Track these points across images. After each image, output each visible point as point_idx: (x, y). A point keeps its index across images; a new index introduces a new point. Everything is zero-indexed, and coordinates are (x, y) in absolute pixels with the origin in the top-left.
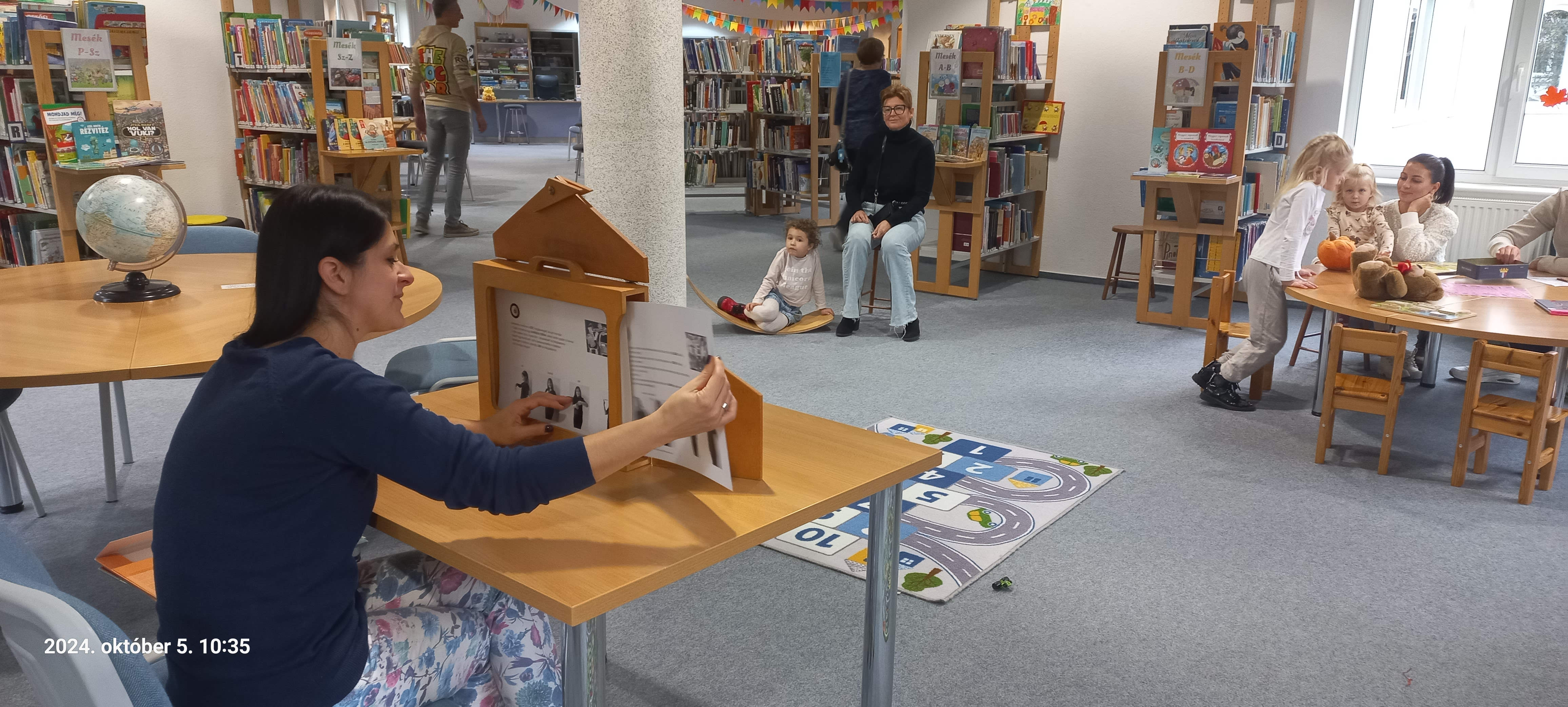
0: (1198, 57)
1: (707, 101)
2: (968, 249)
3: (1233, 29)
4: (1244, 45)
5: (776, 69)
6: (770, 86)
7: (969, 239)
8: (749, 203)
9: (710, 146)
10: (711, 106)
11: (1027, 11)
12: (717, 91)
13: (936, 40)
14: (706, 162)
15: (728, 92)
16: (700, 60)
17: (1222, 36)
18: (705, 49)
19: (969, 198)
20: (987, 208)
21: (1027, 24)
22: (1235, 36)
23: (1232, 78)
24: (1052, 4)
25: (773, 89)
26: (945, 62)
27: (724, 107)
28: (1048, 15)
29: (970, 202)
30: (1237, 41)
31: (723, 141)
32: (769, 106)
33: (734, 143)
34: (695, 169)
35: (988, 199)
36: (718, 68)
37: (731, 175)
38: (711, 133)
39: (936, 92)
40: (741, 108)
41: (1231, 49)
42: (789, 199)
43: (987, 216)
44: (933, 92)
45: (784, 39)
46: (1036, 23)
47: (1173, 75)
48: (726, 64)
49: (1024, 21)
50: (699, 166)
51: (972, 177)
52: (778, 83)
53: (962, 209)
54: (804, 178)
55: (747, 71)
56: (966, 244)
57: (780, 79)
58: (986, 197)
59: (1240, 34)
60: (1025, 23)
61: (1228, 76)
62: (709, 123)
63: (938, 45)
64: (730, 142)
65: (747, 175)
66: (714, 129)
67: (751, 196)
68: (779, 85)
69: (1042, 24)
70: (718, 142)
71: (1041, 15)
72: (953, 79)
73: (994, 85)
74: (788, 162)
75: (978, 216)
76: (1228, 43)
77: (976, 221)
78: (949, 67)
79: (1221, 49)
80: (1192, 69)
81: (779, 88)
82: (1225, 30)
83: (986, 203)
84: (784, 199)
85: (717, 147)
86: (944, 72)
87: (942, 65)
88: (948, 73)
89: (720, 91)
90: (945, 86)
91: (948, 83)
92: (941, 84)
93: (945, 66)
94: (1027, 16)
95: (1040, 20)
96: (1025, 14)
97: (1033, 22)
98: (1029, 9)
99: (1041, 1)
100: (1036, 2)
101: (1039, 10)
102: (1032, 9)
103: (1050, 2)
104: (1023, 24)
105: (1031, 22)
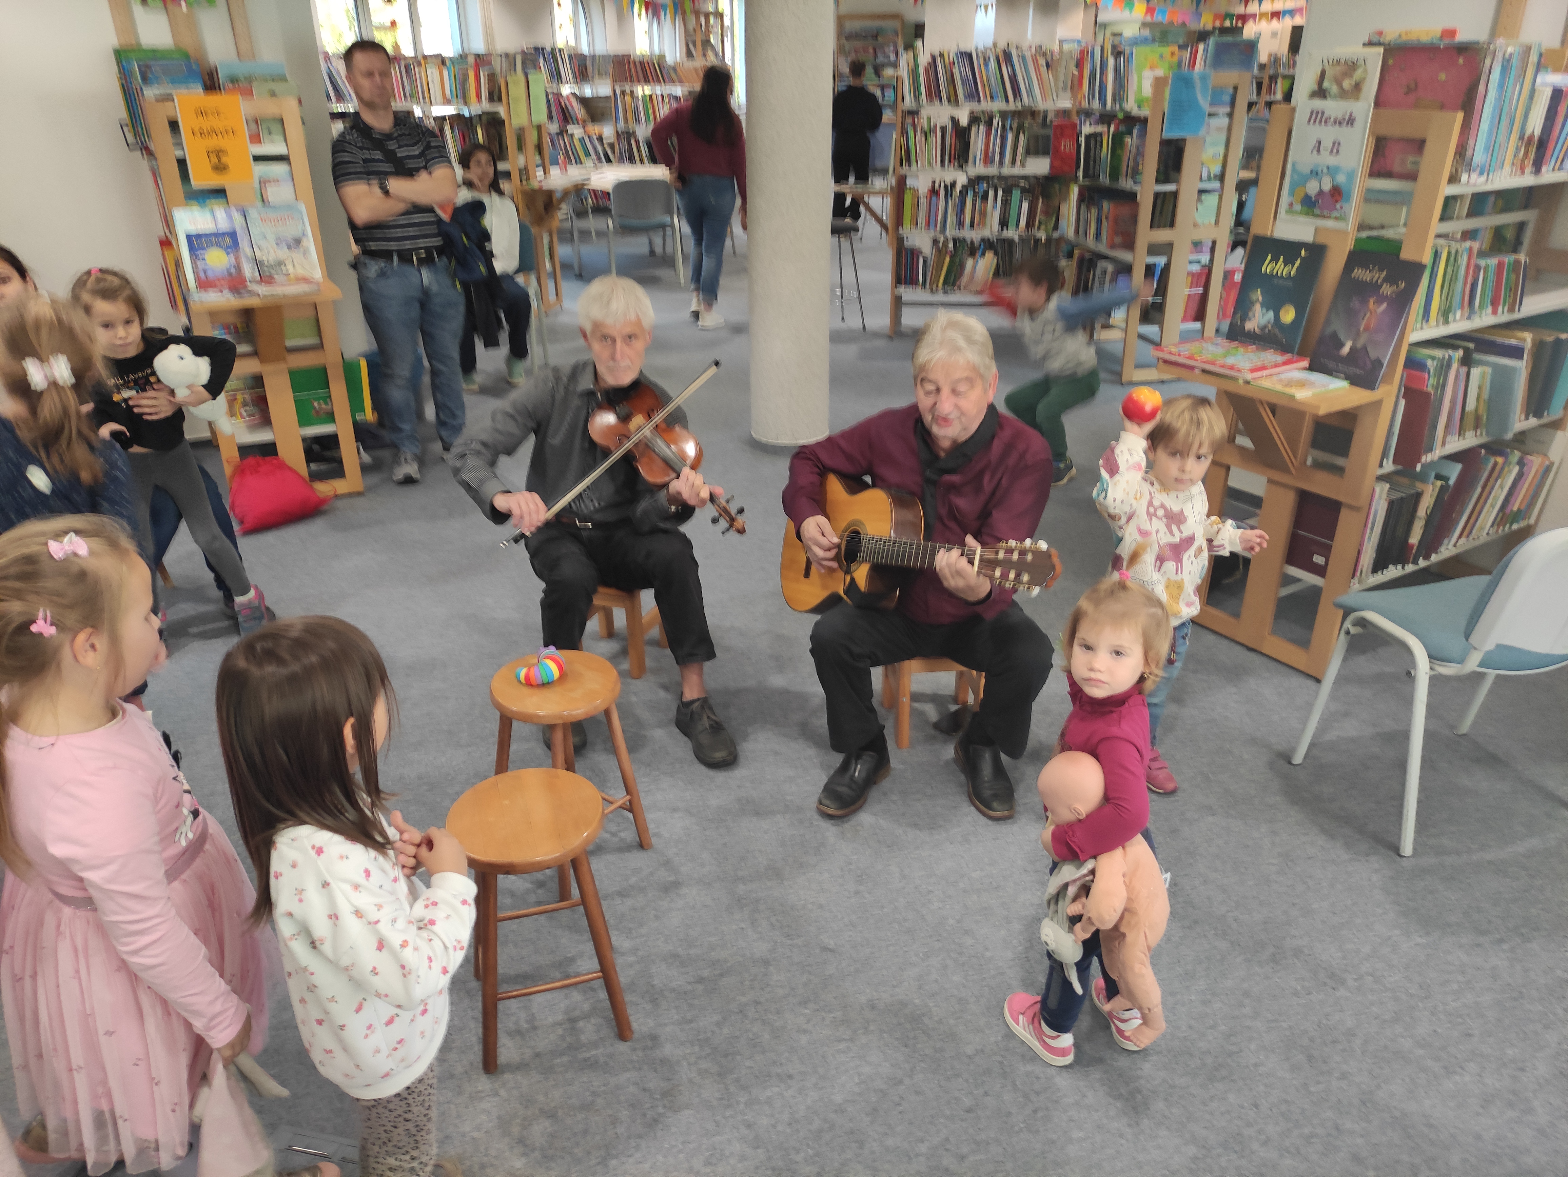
1: (986, 155)
2: (1320, 571)
5: (1100, 99)
7: (1326, 551)
9: (991, 229)
12: (1004, 141)
14: (983, 254)
15: (1022, 139)
16: (984, 85)
18: (995, 66)
19: (1339, 461)
20: (1386, 487)
25: (1089, 137)
26: (1327, 135)
27: (1015, 163)
29: (1342, 472)
31: (1013, 220)
32: (1078, 167)
33: (1029, 224)
34: (962, 267)
35: (1391, 467)
36: (1015, 97)
38: (994, 207)
39: (1298, 207)
40: (1041, 165)
43: (1380, 508)
44: (1291, 205)
45: (1114, 47)
48: (1028, 92)
50: (969, 263)
51: (1355, 423)
52: (1103, 125)
53: (1321, 484)
55: (1065, 103)
56: (1319, 559)
57: (1106, 118)
58: (1385, 464)
62: (991, 194)
63: (1326, 84)
64: (1023, 222)
66: (998, 201)
70: (1004, 223)
72: (1341, 179)
75: (1356, 506)
77: (1346, 521)
78: (1336, 148)
83: (1381, 478)
85: (1002, 230)
86: (1327, 159)
87: (1320, 143)
88: (1332, 160)
89: (1010, 137)
90: (1321, 192)
91: (1327, 186)
92: (1312, 188)
93: (1327, 144)
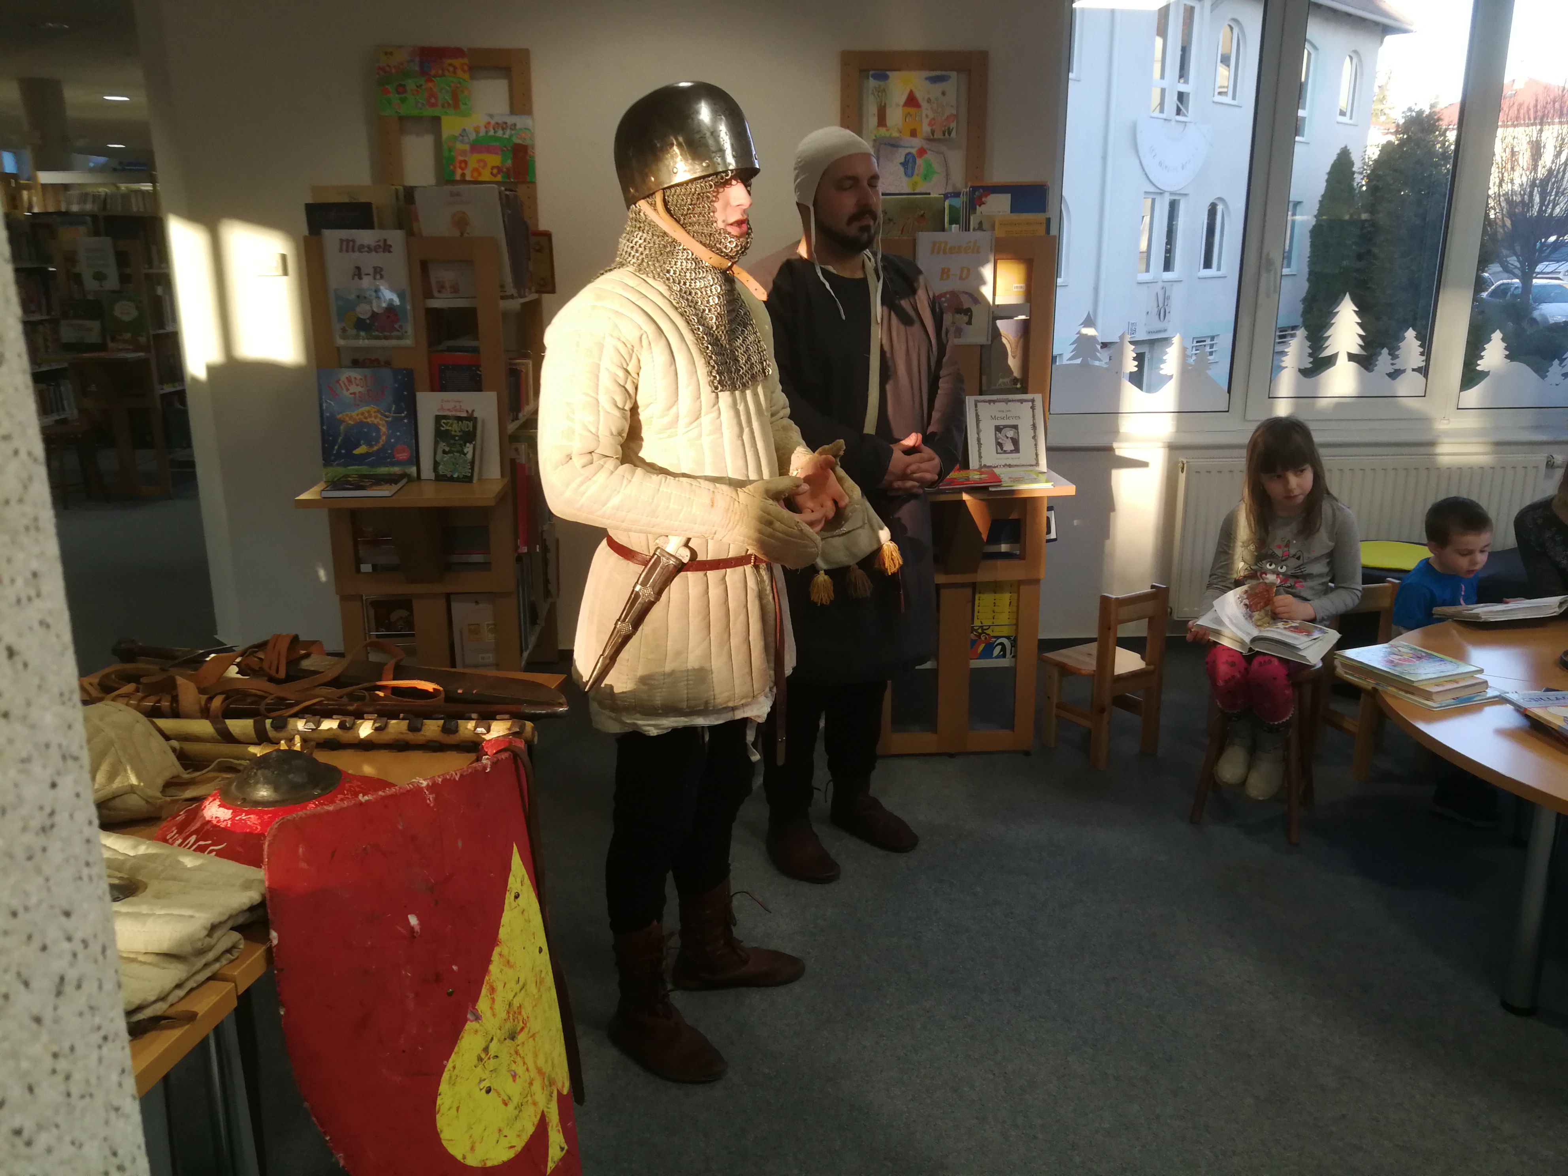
11: (464, 152)
19: (479, 559)
21: (468, 178)
24: (516, 140)
26: (366, 261)
28: (509, 162)
29: (486, 567)
46: (486, 177)
69: (499, 178)
71: (494, 160)
87: (359, 269)
90: (374, 315)
91: (380, 309)
92: (363, 311)
93: (367, 270)
94: (465, 162)
95: (495, 171)
96: (461, 158)
97: (480, 174)
98: (467, 147)
99: (491, 133)
100: (482, 132)
101: (489, 150)
102: (475, 148)
103: (511, 136)
104: (458, 178)
105: (475, 174)
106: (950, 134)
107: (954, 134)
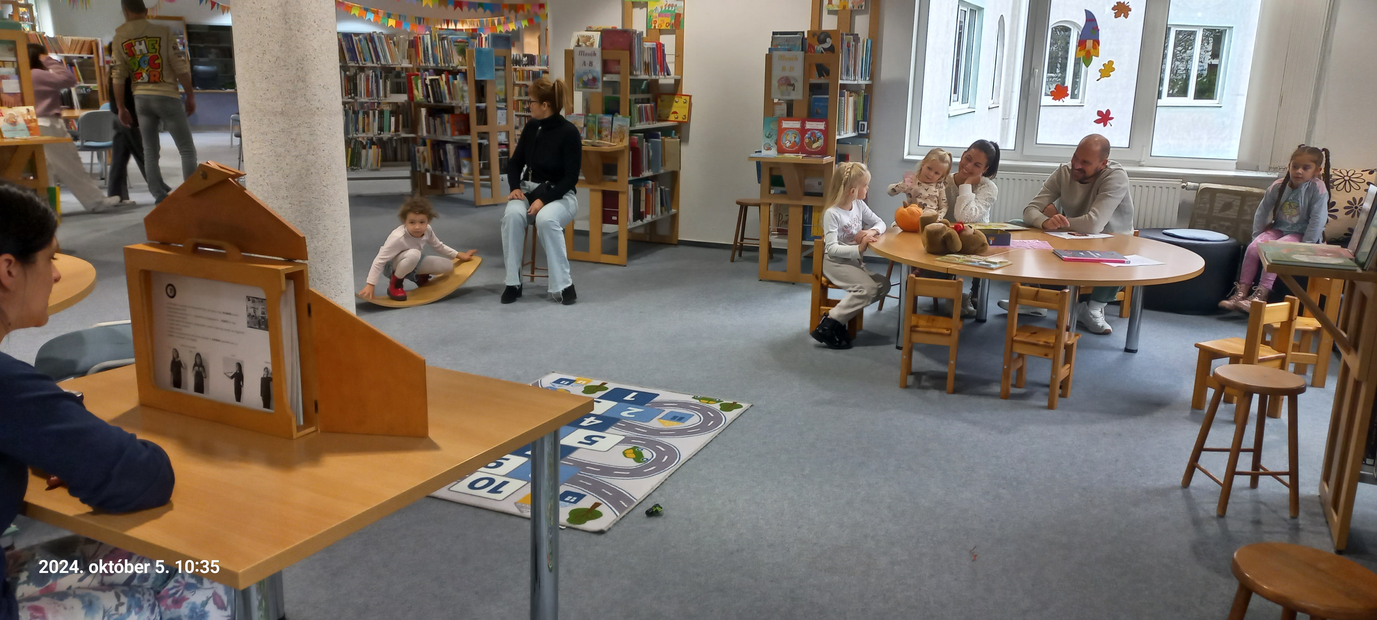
0: (796, 59)
1: (368, 91)
2: (616, 222)
3: (822, 36)
4: (831, 49)
5: (434, 62)
6: (429, 78)
7: (616, 214)
8: (414, 185)
9: (373, 132)
10: (372, 95)
11: (656, 17)
12: (377, 82)
13: (579, 40)
14: (370, 148)
15: (388, 83)
16: (360, 53)
17: (814, 41)
18: (364, 42)
19: (614, 177)
20: (631, 187)
21: (657, 28)
22: (824, 41)
23: (824, 76)
24: (676, 11)
25: (431, 80)
26: (587, 59)
27: (385, 96)
28: (673, 21)
29: (615, 181)
30: (826, 46)
31: (386, 127)
32: (428, 96)
33: (397, 130)
34: (360, 154)
35: (631, 178)
36: (377, 61)
37: (395, 159)
38: (374, 121)
39: (581, 85)
40: (402, 98)
41: (822, 52)
42: (452, 181)
43: (631, 193)
44: (578, 85)
45: (439, 35)
46: (664, 27)
47: (777, 74)
48: (385, 57)
49: (653, 25)
50: (364, 152)
51: (616, 159)
52: (437, 75)
53: (610, 187)
54: (465, 162)
55: (406, 64)
56: (614, 218)
57: (438, 72)
58: (629, 176)
59: (828, 40)
60: (655, 27)
61: (820, 75)
62: (371, 112)
63: (580, 44)
64: (393, 129)
65: (411, 159)
66: (377, 117)
67: (416, 178)
68: (437, 77)
69: (669, 28)
70: (381, 129)
71: (668, 20)
72: (595, 75)
73: (631, 80)
74: (450, 148)
75: (623, 193)
76: (819, 48)
77: (622, 199)
78: (591, 64)
79: (814, 52)
80: (792, 69)
81: (437, 79)
82: (816, 37)
83: (630, 182)
84: (448, 181)
85: (380, 134)
86: (587, 68)
87: (585, 62)
88: (591, 68)
89: (381, 81)
90: (588, 80)
91: (591, 77)
92: (585, 78)
93: (587, 63)
94: (656, 21)
95: (667, 25)
96: (654, 19)
97: (661, 26)
98: (658, 15)
99: (667, 8)
100: (664, 9)
101: (666, 16)
102: (660, 15)
103: (675, 10)
104: (653, 28)
105: (660, 26)
106: (861, 8)
107: (863, 8)
